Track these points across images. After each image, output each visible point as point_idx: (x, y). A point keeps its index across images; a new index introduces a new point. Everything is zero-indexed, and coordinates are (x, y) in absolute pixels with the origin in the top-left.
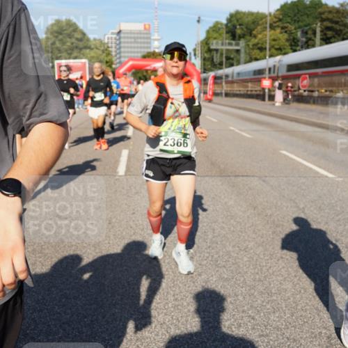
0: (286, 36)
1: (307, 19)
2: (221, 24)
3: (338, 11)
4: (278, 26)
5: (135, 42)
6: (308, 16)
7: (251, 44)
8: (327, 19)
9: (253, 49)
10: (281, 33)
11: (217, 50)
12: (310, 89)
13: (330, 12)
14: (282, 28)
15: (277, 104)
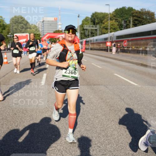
0: (117, 23)
1: (126, 16)
2: (89, 18)
3: (140, 12)
4: (114, 19)
5: (50, 26)
6: (127, 14)
7: (102, 27)
8: (135, 16)
9: (103, 29)
10: (115, 22)
11: (87, 29)
12: (128, 46)
13: (136, 13)
14: (116, 20)
15: (113, 53)
